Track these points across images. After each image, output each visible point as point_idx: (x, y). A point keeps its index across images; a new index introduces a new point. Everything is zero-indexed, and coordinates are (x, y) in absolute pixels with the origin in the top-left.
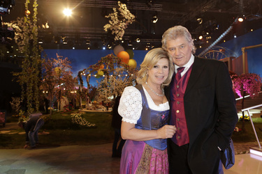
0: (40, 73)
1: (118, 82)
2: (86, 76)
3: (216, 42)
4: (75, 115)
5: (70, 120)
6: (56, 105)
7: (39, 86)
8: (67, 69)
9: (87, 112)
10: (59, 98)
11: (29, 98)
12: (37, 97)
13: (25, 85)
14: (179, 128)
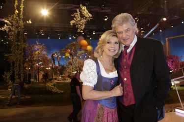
0: (25, 54)
1: (80, 61)
2: (57, 57)
3: (147, 34)
4: (49, 85)
5: (45, 88)
6: (35, 78)
7: (23, 64)
8: (44, 53)
9: (57, 83)
10: (38, 73)
11: (16, 73)
12: (22, 72)
13: (13, 63)
14: (126, 92)
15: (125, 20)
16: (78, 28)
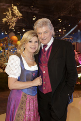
14: (44, 83)
15: (45, 24)
16: (9, 25)
